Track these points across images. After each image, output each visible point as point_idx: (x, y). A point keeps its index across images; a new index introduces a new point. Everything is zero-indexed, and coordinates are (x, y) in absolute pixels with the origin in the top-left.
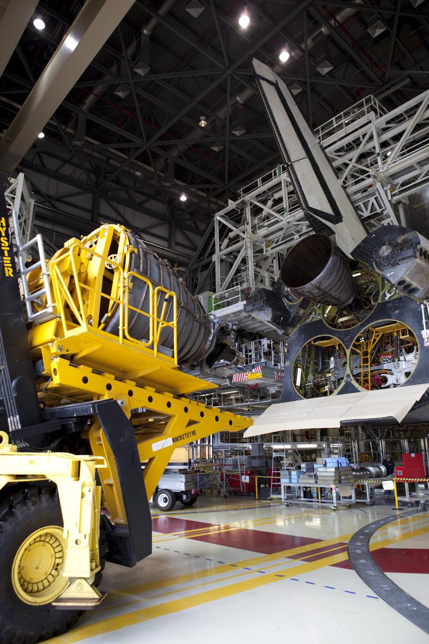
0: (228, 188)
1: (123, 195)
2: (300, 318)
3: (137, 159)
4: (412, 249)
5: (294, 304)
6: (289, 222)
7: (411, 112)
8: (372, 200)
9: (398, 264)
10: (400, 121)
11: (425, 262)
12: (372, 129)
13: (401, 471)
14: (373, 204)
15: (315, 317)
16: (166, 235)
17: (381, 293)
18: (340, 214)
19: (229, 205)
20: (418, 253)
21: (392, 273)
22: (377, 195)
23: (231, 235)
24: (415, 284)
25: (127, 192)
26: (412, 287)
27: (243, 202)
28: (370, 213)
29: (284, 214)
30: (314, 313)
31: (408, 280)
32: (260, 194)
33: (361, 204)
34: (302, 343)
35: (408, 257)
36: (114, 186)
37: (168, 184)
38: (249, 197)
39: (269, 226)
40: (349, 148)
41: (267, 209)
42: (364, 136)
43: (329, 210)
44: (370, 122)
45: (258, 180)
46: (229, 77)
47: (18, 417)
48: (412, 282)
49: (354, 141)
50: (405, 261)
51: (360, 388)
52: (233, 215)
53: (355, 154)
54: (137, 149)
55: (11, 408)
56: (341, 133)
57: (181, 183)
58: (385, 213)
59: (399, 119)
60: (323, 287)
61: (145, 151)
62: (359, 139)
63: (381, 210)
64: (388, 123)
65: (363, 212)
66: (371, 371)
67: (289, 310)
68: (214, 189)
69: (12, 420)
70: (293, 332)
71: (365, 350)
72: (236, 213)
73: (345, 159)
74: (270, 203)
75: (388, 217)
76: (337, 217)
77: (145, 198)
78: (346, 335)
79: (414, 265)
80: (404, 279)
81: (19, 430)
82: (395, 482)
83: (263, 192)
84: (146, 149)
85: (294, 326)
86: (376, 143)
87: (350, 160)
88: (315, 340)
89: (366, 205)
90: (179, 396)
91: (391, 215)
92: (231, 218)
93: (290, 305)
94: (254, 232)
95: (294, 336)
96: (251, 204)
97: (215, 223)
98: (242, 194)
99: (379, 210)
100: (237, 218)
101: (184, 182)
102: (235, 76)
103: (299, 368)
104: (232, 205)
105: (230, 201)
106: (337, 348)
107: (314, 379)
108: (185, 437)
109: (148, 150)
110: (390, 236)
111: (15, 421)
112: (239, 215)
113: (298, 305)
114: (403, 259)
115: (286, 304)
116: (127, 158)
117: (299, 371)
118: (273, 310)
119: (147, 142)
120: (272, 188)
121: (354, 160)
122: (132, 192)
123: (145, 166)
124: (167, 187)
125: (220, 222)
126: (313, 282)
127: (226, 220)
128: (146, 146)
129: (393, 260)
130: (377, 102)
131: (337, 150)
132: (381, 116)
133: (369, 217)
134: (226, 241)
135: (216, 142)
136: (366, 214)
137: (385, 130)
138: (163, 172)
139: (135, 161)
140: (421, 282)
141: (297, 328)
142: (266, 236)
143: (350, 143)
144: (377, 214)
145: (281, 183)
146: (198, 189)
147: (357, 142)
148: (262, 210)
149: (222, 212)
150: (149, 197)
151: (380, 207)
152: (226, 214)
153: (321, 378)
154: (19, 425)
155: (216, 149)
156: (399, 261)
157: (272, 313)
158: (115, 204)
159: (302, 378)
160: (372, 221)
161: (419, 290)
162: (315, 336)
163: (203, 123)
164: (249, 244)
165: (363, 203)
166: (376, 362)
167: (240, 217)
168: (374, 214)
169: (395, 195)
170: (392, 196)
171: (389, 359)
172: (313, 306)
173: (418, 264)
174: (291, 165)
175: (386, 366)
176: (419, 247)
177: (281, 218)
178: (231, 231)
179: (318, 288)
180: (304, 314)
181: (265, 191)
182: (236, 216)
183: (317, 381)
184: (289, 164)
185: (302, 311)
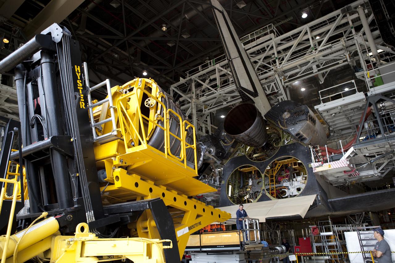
0: (174, 70)
1: (105, 68)
2: (231, 153)
3: (118, 47)
4: (305, 115)
5: (228, 145)
6: (220, 94)
7: (295, 36)
8: (272, 84)
9: (297, 124)
10: (288, 41)
11: (312, 123)
12: (273, 43)
13: (299, 249)
14: (273, 87)
15: (239, 154)
17: (282, 140)
18: (257, 92)
19: (181, 80)
20: (308, 118)
21: (293, 129)
22: (276, 82)
23: (181, 99)
24: (305, 136)
25: (108, 67)
26: (303, 137)
27: (191, 79)
28: (271, 92)
29: (217, 88)
30: (239, 151)
31: (302, 133)
32: (201, 75)
33: (266, 86)
34: (233, 169)
35: (303, 120)
36: (100, 62)
37: (136, 64)
38: (194, 77)
39: (207, 96)
40: (258, 52)
41: (205, 85)
42: (268, 47)
43: (251, 89)
44: (271, 39)
45: (199, 66)
46: (184, 3)
47: (92, 211)
48: (304, 134)
49: (261, 49)
50: (301, 122)
51: (272, 198)
52: (182, 87)
53: (262, 56)
54: (119, 40)
55: (88, 205)
56: (254, 44)
57: (144, 64)
58: (280, 92)
59: (288, 39)
60: (251, 135)
61: (125, 42)
62: (264, 48)
63: (278, 90)
64: (282, 40)
65: (267, 91)
66: (276, 187)
67: (224, 149)
68: (165, 70)
69: (89, 214)
70: (227, 162)
71: (271, 174)
72: (184, 86)
73: (256, 59)
74: (207, 81)
75: (282, 95)
76: (255, 94)
77: (119, 72)
78: (261, 165)
79: (306, 125)
80: (299, 133)
81: (93, 222)
82: (297, 256)
83: (203, 75)
84: (125, 41)
85: (227, 159)
86: (275, 51)
87: (259, 60)
88: (241, 168)
89: (268, 87)
90: (190, 198)
91: (283, 94)
92: (180, 89)
93: (226, 146)
94: (197, 98)
95: (227, 165)
96: (195, 81)
97: (171, 92)
98: (188, 74)
99: (276, 91)
100: (184, 89)
101: (146, 63)
102: (188, 3)
103: (230, 185)
104: (182, 81)
105: (181, 79)
106: (253, 173)
107: (239, 192)
108: (195, 226)
109: (126, 42)
110: (288, 106)
111: (91, 215)
112: (186, 87)
113: (231, 146)
114: (300, 121)
115: (222, 145)
116: (112, 45)
117: (230, 187)
118: (216, 149)
119: (127, 37)
120: (209, 72)
121: (262, 60)
122: (111, 67)
123: (122, 52)
124: (135, 66)
125: (174, 91)
126: (246, 132)
127: (178, 90)
128: (125, 39)
129: (294, 121)
130: (275, 28)
131: (251, 53)
132: (277, 36)
133: (270, 94)
134: (178, 103)
135: (171, 41)
136: (269, 92)
137: (280, 44)
138: (133, 56)
139: (116, 48)
140: (308, 135)
141: (228, 160)
142: (204, 102)
143: (259, 50)
144: (275, 93)
145: (215, 70)
146: (155, 69)
147: (263, 50)
148: (202, 85)
149: (176, 85)
150: (122, 71)
151: (277, 89)
152: (178, 86)
153: (243, 192)
154: (93, 218)
155: (170, 45)
156: (298, 122)
157: (215, 150)
158: (99, 74)
159: (232, 192)
160: (272, 97)
161: (307, 139)
162: (241, 165)
163: (164, 29)
164: (193, 106)
165: (267, 86)
166: (278, 182)
167: (186, 88)
168: (273, 93)
169: (286, 82)
170: (284, 83)
171: (286, 180)
172: (239, 147)
173: (308, 124)
174: (231, 61)
175: (285, 184)
176: (309, 114)
177: (216, 91)
178: (181, 97)
179: (248, 136)
180: (233, 152)
181: (205, 74)
182: (184, 88)
183: (241, 193)
184: (230, 60)
185: (232, 150)
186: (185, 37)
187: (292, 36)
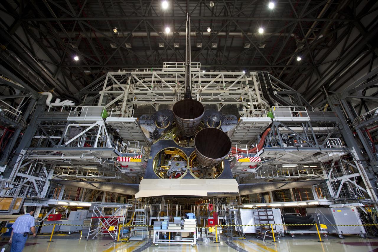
2: (161, 136)
5: (162, 128)
6: (152, 92)
9: (229, 125)
12: (199, 74)
15: (166, 138)
16: (53, 71)
21: (225, 128)
27: (130, 74)
30: (167, 136)
31: (229, 133)
32: (139, 75)
34: (161, 149)
35: (235, 123)
38: (133, 73)
39: (141, 90)
41: (141, 82)
44: (198, 71)
45: (136, 69)
46: (142, 21)
50: (232, 125)
51: (195, 177)
54: (69, 16)
61: (74, 21)
67: (158, 130)
70: (155, 142)
78: (187, 150)
79: (234, 128)
86: (199, 79)
88: (167, 150)
93: (159, 128)
95: (156, 144)
96: (133, 76)
97: (107, 76)
98: (124, 71)
103: (154, 161)
104: (119, 73)
105: (119, 71)
106: (173, 156)
109: (76, 22)
113: (164, 130)
117: (154, 163)
119: (79, 18)
125: (110, 77)
127: (114, 78)
128: (76, 19)
129: (228, 122)
134: (109, 87)
135: (115, 43)
137: (203, 77)
141: (157, 141)
142: (136, 94)
145: (152, 75)
148: (138, 81)
149: (113, 73)
150: (52, 47)
155: (112, 46)
162: (168, 147)
163: (115, 31)
164: (126, 94)
172: (168, 132)
177: (149, 89)
178: (116, 84)
180: (163, 135)
185: (163, 133)
186: (127, 46)
187: (212, 75)
